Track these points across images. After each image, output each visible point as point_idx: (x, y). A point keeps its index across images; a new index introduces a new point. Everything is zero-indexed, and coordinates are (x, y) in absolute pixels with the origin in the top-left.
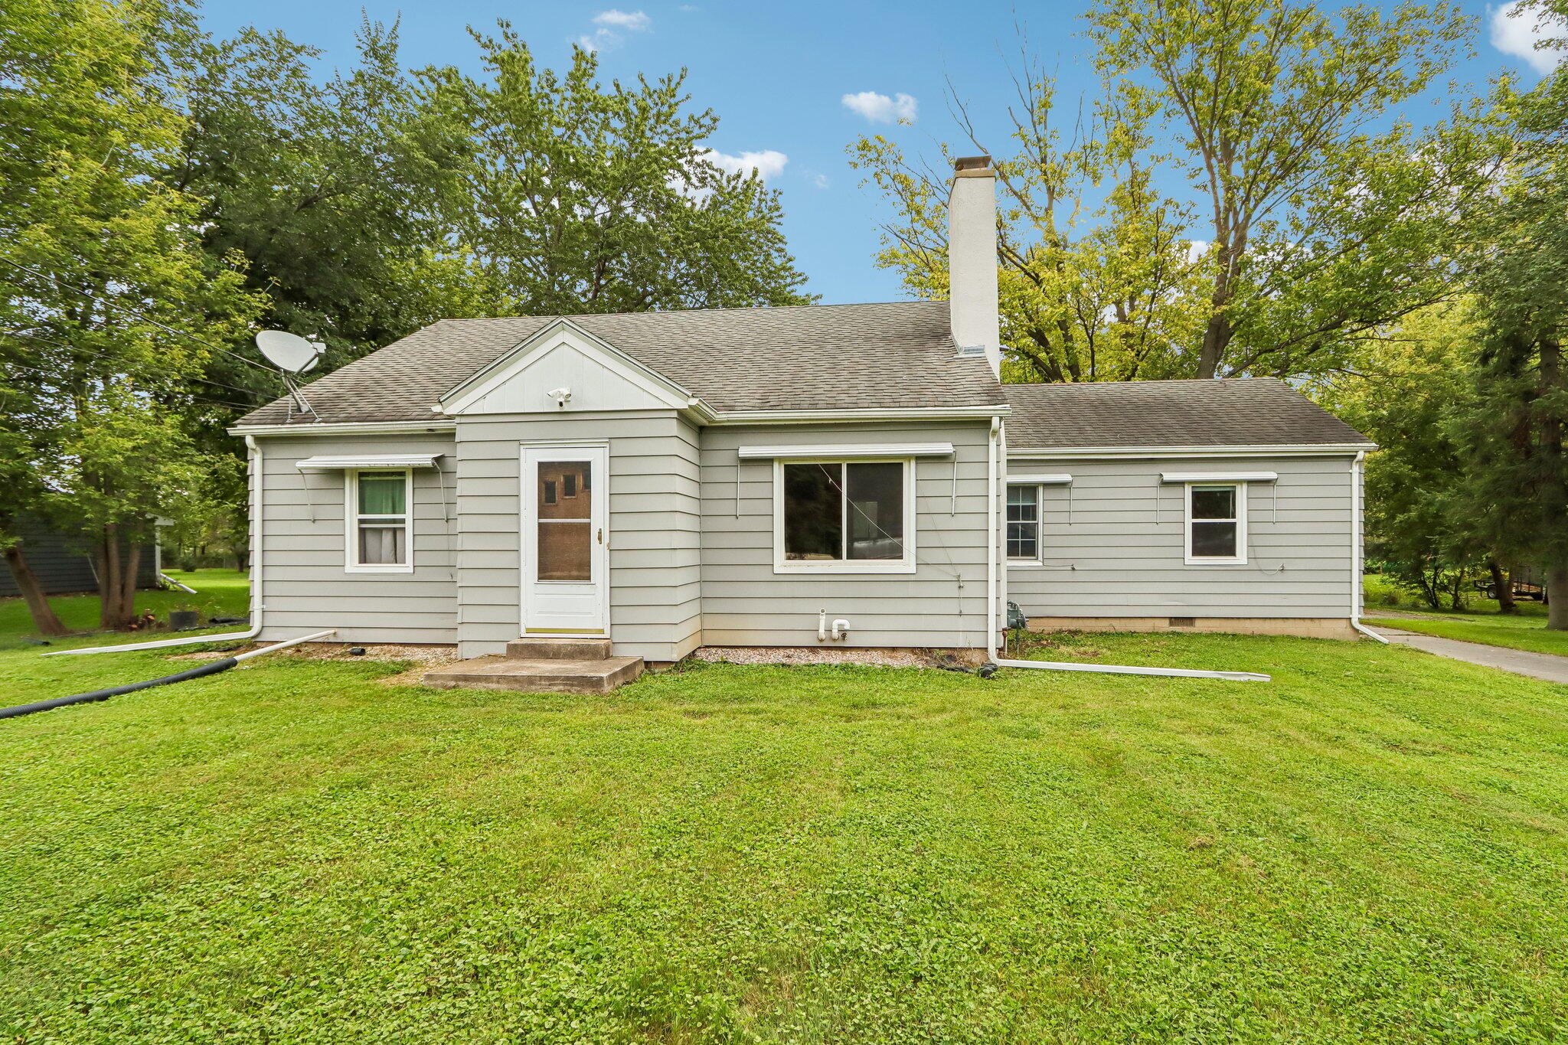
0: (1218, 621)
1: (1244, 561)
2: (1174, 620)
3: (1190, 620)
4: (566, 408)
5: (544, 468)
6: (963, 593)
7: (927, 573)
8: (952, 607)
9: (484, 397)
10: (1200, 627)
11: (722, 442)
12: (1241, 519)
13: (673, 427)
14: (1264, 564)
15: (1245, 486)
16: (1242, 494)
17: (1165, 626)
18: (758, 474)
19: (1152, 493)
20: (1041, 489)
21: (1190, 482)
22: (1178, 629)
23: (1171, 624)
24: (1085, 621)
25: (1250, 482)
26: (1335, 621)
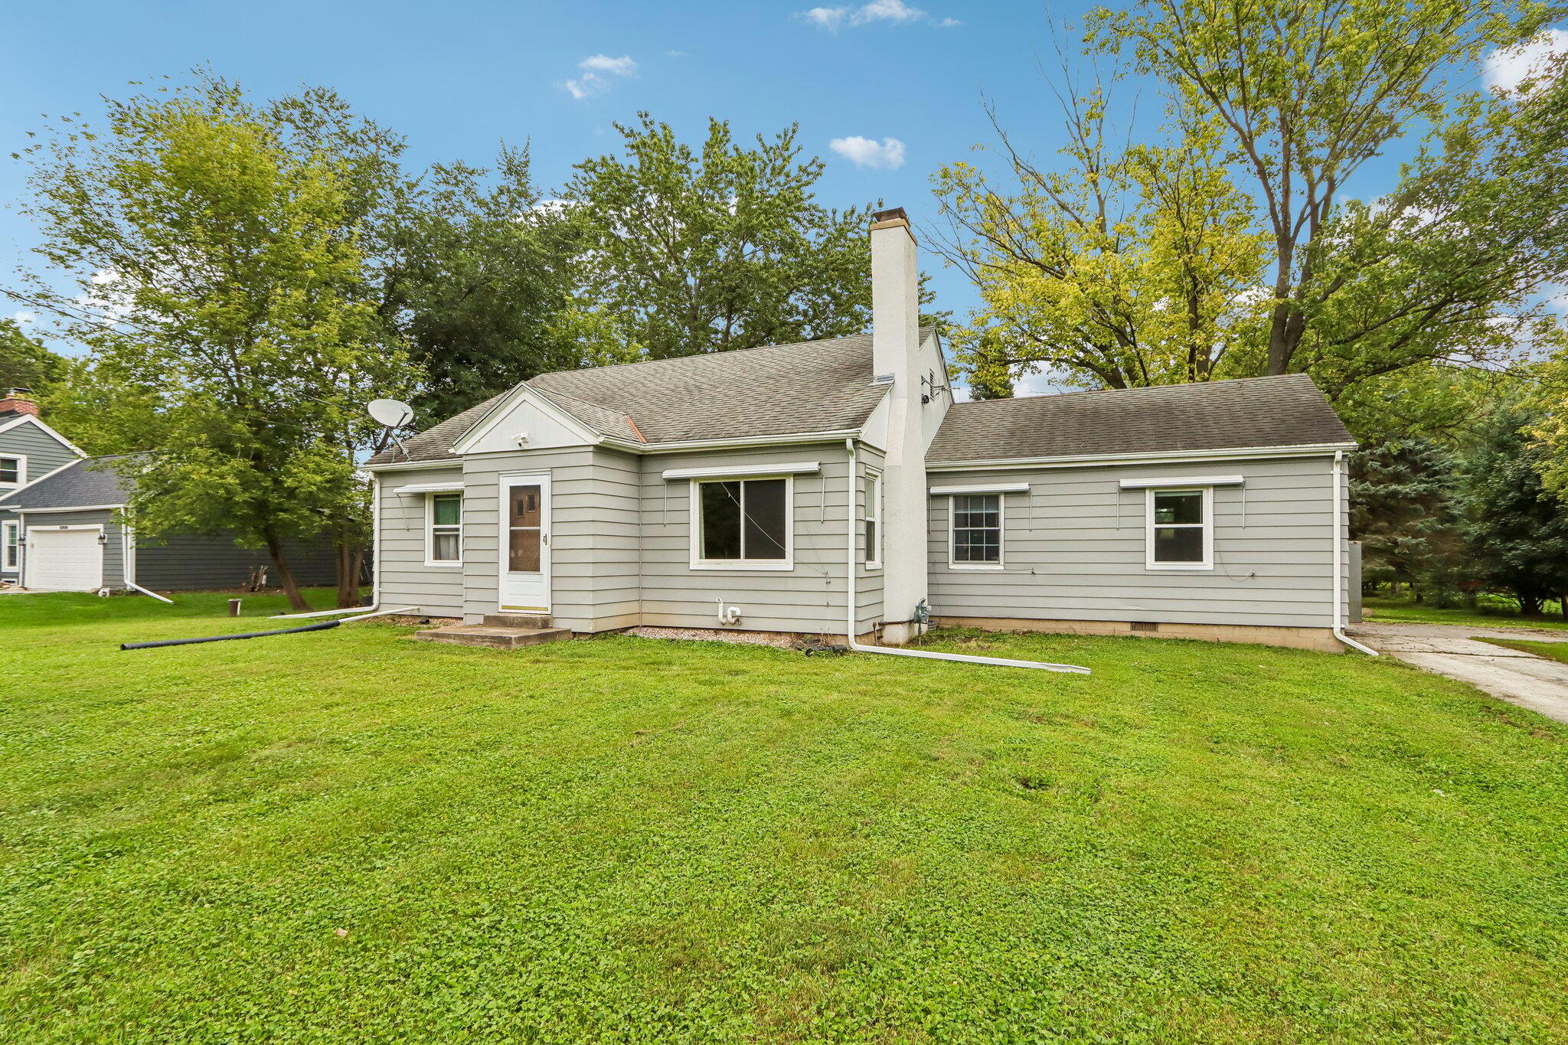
0: (1184, 627)
1: (1210, 567)
2: (1137, 625)
3: (1153, 625)
4: (525, 447)
5: (514, 490)
6: (832, 588)
7: (802, 571)
8: (822, 599)
9: (479, 441)
10: (1163, 632)
11: (653, 466)
12: (1207, 525)
13: (590, 458)
14: (1232, 570)
15: (1211, 490)
16: (1208, 499)
17: (1126, 630)
18: (679, 491)
19: (1114, 499)
20: (1002, 499)
21: (1152, 488)
22: (1137, 633)
23: (1133, 629)
24: (1046, 623)
25: (1216, 487)
26: (1315, 631)
